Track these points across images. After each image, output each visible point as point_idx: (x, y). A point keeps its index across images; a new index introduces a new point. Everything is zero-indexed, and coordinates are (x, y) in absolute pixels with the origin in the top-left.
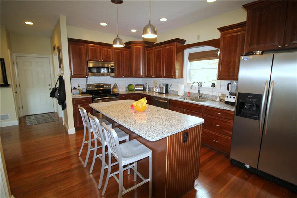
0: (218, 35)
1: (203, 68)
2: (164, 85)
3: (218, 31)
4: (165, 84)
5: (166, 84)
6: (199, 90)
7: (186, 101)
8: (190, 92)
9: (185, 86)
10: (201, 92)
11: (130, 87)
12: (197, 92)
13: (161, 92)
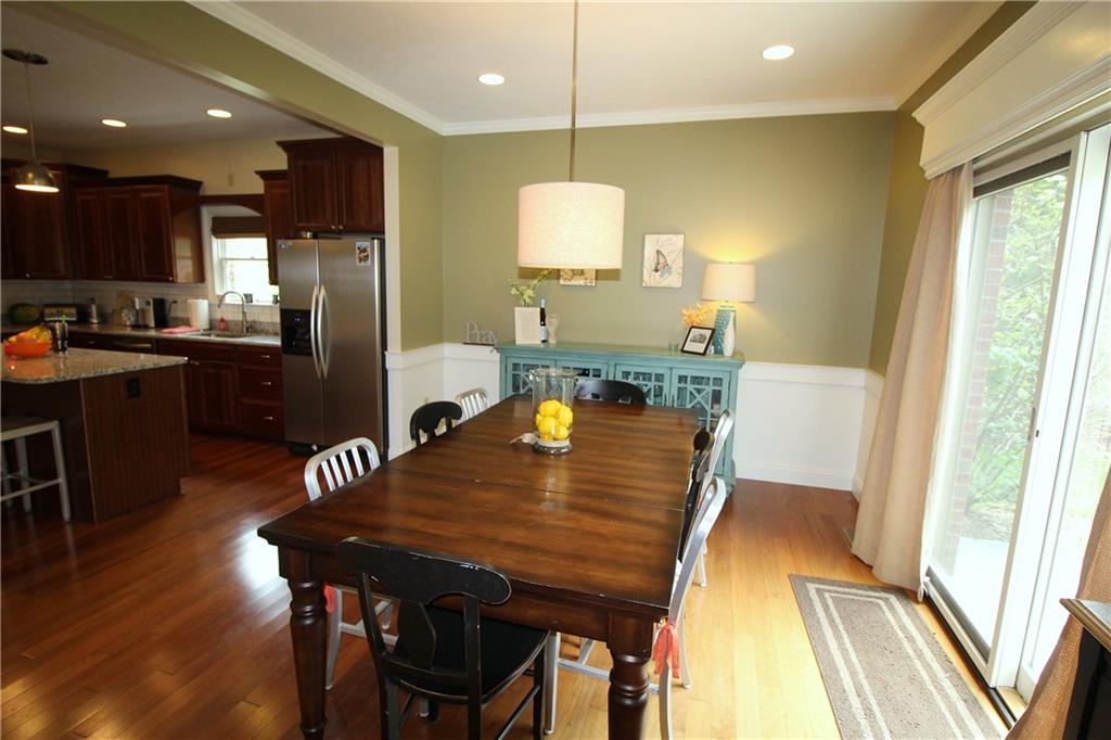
0: (257, 187)
1: (253, 259)
2: (148, 303)
3: (258, 177)
4: (151, 301)
5: (155, 300)
6: (244, 313)
7: (213, 338)
8: (225, 318)
9: (210, 305)
10: (249, 318)
11: (20, 311)
12: (240, 318)
13: (141, 322)
